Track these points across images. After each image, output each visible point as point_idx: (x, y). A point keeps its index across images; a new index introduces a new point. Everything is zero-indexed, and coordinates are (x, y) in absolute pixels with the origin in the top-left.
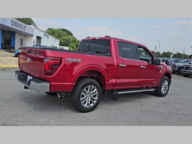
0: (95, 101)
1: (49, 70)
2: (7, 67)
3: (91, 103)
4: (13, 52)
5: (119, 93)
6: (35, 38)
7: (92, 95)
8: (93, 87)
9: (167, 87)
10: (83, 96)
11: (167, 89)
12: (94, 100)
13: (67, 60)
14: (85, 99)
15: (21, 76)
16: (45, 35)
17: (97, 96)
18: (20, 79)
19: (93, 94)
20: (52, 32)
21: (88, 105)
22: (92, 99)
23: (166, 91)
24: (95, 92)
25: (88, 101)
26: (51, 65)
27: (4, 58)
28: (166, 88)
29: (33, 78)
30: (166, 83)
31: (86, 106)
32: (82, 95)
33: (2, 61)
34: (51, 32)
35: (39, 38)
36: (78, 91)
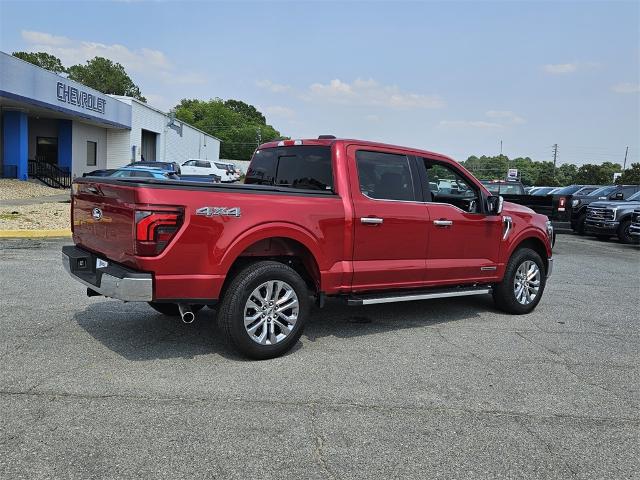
0: (291, 328)
1: (148, 240)
2: (43, 236)
3: (278, 331)
4: (65, 187)
5: (366, 302)
6: (135, 138)
7: (280, 309)
8: (281, 284)
9: (537, 282)
10: (252, 312)
11: (537, 289)
12: (286, 323)
13: (198, 211)
14: (259, 319)
15: (79, 260)
16: (171, 125)
17: (297, 310)
18: (75, 269)
19: (281, 305)
20: (195, 112)
21: (268, 336)
22: (280, 319)
23: (533, 296)
24: (290, 301)
25: (269, 325)
26: (153, 226)
27: (36, 207)
28: (531, 285)
29: (110, 264)
30: (530, 272)
31: (264, 341)
32: (249, 309)
33: (30, 217)
34: (193, 115)
35: (149, 137)
36: (235, 297)
